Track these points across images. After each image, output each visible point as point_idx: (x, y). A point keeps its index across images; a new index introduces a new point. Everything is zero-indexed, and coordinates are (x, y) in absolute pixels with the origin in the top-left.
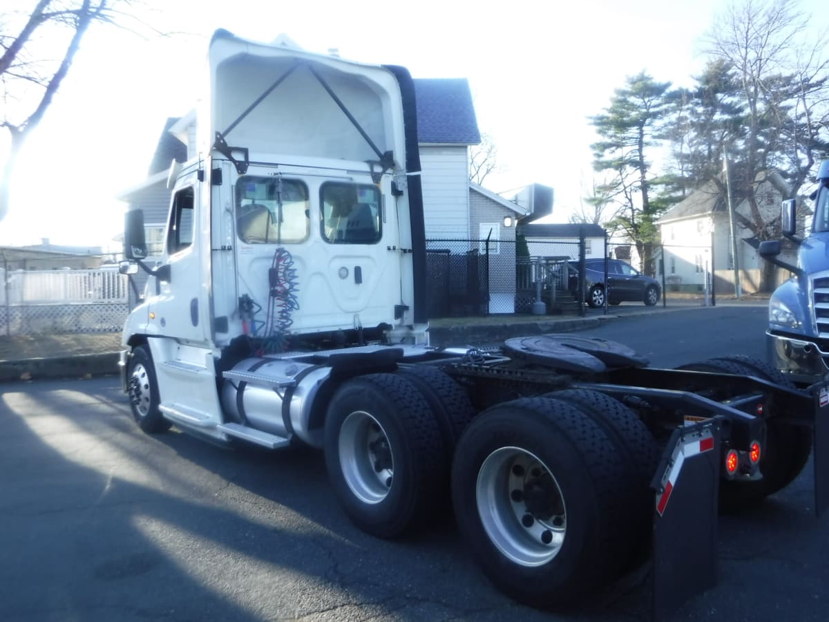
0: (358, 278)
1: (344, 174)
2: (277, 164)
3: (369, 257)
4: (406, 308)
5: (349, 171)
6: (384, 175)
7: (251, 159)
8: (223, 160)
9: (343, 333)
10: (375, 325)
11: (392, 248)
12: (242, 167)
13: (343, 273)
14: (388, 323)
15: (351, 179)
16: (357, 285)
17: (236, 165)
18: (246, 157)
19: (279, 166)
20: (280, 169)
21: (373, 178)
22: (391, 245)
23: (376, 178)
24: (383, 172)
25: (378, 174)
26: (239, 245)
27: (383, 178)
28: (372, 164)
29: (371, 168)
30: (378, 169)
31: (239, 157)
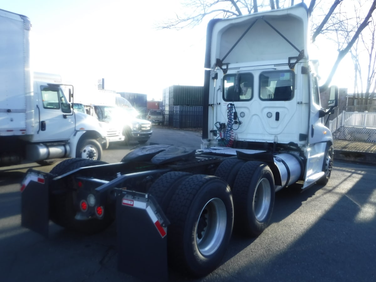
0: (277, 118)
1: (273, 67)
2: (240, 67)
3: (285, 107)
5: (275, 65)
7: (229, 67)
8: (218, 69)
10: (287, 142)
11: (300, 103)
12: (225, 71)
14: (295, 142)
15: (276, 69)
16: (276, 121)
17: (223, 70)
20: (241, 69)
21: (290, 66)
22: (300, 101)
23: (292, 66)
24: (297, 62)
25: (293, 63)
26: (223, 102)
27: (296, 65)
28: (290, 59)
29: (289, 61)
30: (293, 61)
31: (224, 67)
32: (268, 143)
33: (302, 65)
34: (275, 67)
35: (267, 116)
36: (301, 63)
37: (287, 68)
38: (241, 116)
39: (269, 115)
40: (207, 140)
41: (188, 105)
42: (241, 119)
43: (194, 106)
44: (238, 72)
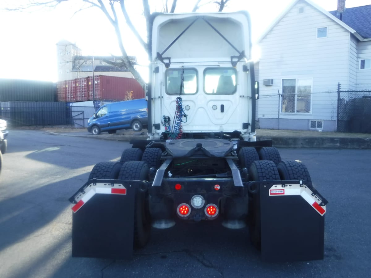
0: (222, 110)
1: (216, 64)
2: (183, 63)
3: (229, 100)
4: (249, 124)
6: (238, 63)
7: (171, 62)
8: (160, 63)
9: (214, 134)
11: (242, 96)
12: (167, 65)
13: (214, 108)
14: (239, 131)
15: (219, 66)
16: (222, 113)
17: (165, 65)
18: (170, 61)
19: (184, 63)
20: (185, 64)
21: (232, 64)
22: (242, 95)
23: (234, 64)
24: (238, 61)
25: (235, 62)
26: (166, 96)
27: (238, 64)
28: (232, 57)
29: (232, 60)
30: (235, 60)
31: (166, 61)
32: (214, 133)
33: (243, 64)
34: (219, 64)
35: (213, 108)
36: (242, 62)
37: (230, 65)
38: (186, 109)
39: (215, 107)
40: (151, 135)
41: (18, 101)
42: (186, 112)
43: (27, 102)
44: (183, 66)
